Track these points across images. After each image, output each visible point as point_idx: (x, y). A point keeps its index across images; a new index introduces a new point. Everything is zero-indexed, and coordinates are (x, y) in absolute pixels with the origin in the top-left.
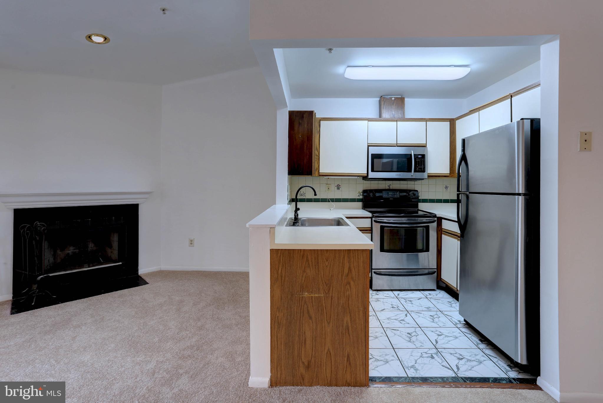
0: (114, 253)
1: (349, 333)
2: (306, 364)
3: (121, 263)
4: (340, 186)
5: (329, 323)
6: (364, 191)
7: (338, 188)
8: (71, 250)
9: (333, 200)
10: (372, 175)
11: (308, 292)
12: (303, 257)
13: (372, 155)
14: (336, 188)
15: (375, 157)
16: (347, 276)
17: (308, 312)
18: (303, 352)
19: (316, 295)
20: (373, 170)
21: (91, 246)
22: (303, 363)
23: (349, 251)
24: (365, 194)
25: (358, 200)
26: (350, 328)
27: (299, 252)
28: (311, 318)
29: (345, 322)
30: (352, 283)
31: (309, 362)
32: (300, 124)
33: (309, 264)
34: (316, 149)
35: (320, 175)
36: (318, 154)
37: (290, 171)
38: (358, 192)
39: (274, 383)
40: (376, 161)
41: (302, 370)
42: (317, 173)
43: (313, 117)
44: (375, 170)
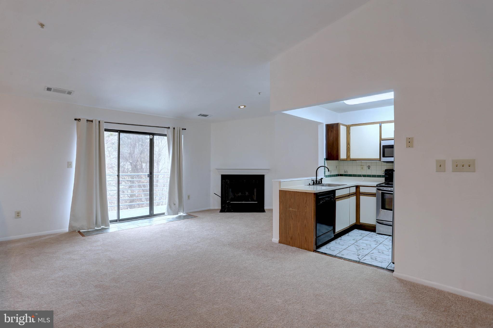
0: (255, 197)
1: (306, 228)
2: (291, 237)
3: (257, 202)
4: (370, 166)
5: (299, 222)
6: (386, 170)
7: (369, 168)
8: (240, 194)
9: (364, 176)
10: (383, 159)
11: (292, 208)
12: (290, 194)
13: (383, 146)
14: (367, 168)
15: (385, 147)
16: (305, 203)
17: (292, 216)
18: (290, 232)
19: (295, 210)
21: (247, 193)
23: (306, 193)
24: (386, 173)
25: (383, 177)
26: (306, 226)
27: (289, 192)
28: (292, 219)
29: (305, 222)
30: (307, 206)
31: (292, 237)
32: (331, 131)
33: (292, 197)
34: (348, 144)
35: (351, 160)
36: (349, 147)
37: (327, 158)
38: (383, 171)
39: (280, 242)
40: (386, 150)
41: (289, 239)
42: (349, 158)
43: (339, 127)
44: (385, 156)
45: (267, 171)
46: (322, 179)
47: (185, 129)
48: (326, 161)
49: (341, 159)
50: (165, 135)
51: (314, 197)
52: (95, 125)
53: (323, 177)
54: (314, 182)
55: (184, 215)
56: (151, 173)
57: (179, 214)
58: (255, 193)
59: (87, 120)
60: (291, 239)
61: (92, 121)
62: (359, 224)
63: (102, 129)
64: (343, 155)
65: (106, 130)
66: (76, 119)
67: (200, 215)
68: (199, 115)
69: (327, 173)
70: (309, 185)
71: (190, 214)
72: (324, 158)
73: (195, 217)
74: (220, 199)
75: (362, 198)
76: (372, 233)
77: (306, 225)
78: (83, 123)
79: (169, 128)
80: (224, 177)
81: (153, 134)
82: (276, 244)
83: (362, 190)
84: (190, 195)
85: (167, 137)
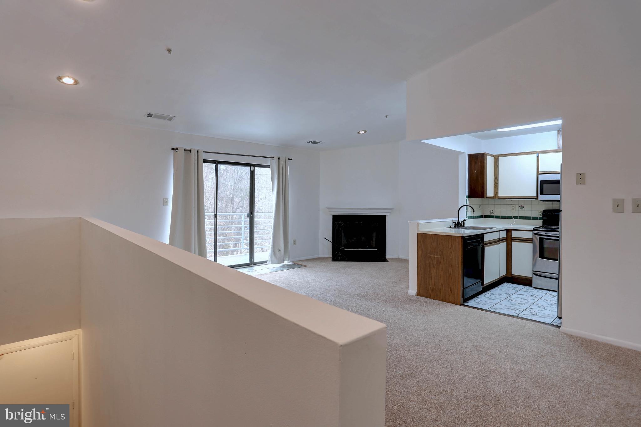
0: (374, 243)
1: (451, 277)
2: (432, 288)
3: (376, 249)
4: (523, 206)
5: (442, 270)
6: (544, 211)
7: (522, 208)
8: (354, 240)
9: (516, 218)
10: (541, 197)
11: (433, 254)
12: (431, 237)
13: (541, 181)
14: (520, 208)
15: (543, 182)
16: (450, 248)
17: (433, 264)
18: (431, 283)
19: (437, 256)
20: (542, 193)
21: (363, 238)
22: (431, 288)
23: (451, 236)
24: (544, 214)
25: (540, 219)
27: (429, 235)
28: (434, 267)
29: (449, 271)
30: (453, 252)
31: (433, 288)
32: (475, 163)
33: (433, 241)
34: (496, 178)
35: (499, 198)
36: (497, 182)
37: (469, 195)
38: (540, 212)
39: (418, 294)
40: (545, 186)
41: (430, 291)
42: (497, 196)
43: (485, 157)
44: (544, 193)
45: (390, 211)
46: (464, 220)
47: (291, 159)
48: (468, 199)
49: (487, 197)
50: (268, 167)
51: (462, 241)
52: (193, 154)
53: (465, 219)
54: (455, 224)
55: (290, 263)
56: (252, 212)
57: (284, 263)
58: (374, 239)
59: (185, 150)
60: (433, 290)
61: (190, 151)
62: (510, 276)
63: (201, 161)
64: (490, 192)
65: (205, 161)
66: (173, 149)
67: (309, 264)
68: (309, 142)
69: (470, 214)
70: (451, 227)
71: (296, 262)
72: (466, 196)
73: (304, 266)
74: (330, 245)
75: (514, 244)
76: (528, 287)
77: (451, 274)
78: (181, 153)
79: (273, 158)
80: (336, 218)
81: (255, 166)
82: (413, 296)
83: (514, 234)
84: (295, 240)
85: (270, 169)
